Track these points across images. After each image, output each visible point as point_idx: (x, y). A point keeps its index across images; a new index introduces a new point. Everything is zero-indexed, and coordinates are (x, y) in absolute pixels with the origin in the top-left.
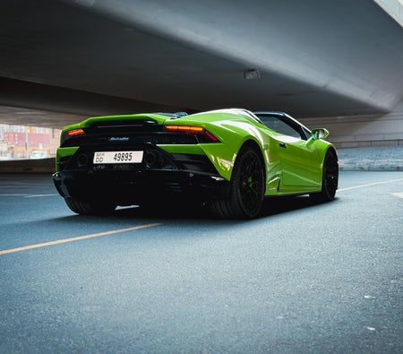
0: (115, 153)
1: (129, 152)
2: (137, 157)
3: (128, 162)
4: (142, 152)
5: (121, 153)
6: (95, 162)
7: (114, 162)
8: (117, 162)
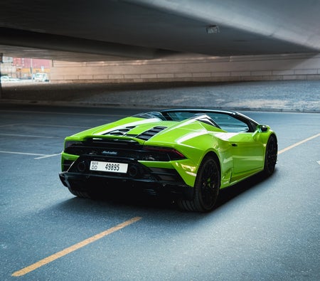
0: (106, 163)
1: (117, 164)
2: (123, 168)
3: (116, 171)
4: (127, 165)
5: (111, 163)
6: (91, 169)
7: (105, 170)
8: (108, 170)
